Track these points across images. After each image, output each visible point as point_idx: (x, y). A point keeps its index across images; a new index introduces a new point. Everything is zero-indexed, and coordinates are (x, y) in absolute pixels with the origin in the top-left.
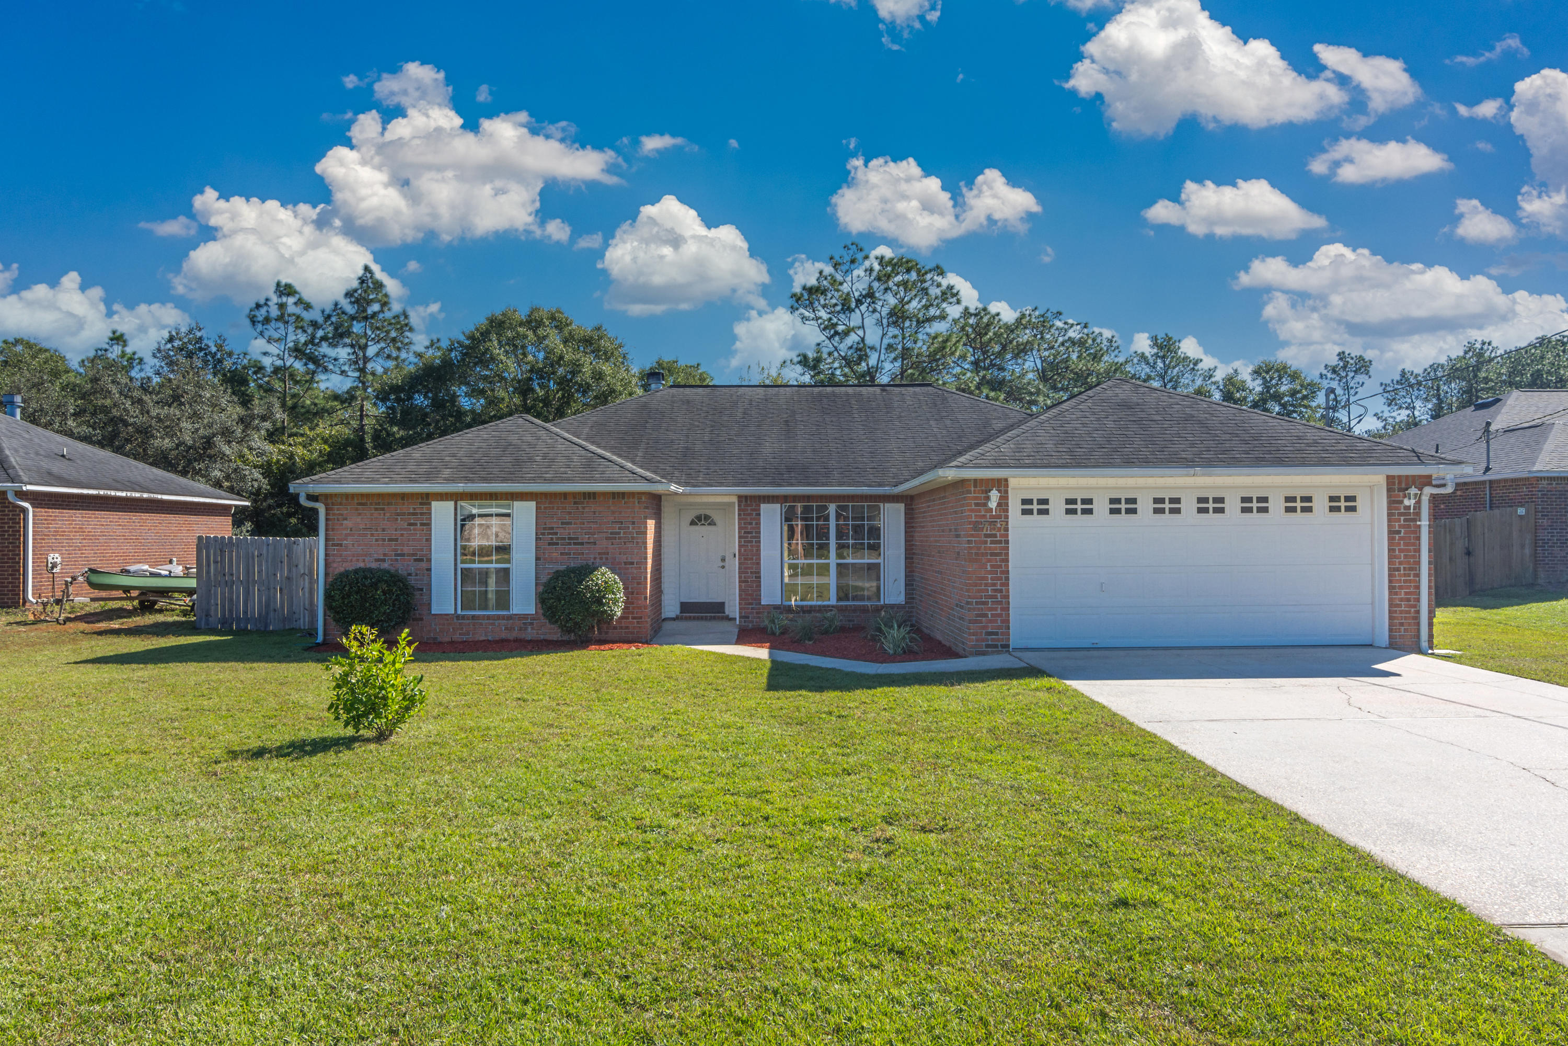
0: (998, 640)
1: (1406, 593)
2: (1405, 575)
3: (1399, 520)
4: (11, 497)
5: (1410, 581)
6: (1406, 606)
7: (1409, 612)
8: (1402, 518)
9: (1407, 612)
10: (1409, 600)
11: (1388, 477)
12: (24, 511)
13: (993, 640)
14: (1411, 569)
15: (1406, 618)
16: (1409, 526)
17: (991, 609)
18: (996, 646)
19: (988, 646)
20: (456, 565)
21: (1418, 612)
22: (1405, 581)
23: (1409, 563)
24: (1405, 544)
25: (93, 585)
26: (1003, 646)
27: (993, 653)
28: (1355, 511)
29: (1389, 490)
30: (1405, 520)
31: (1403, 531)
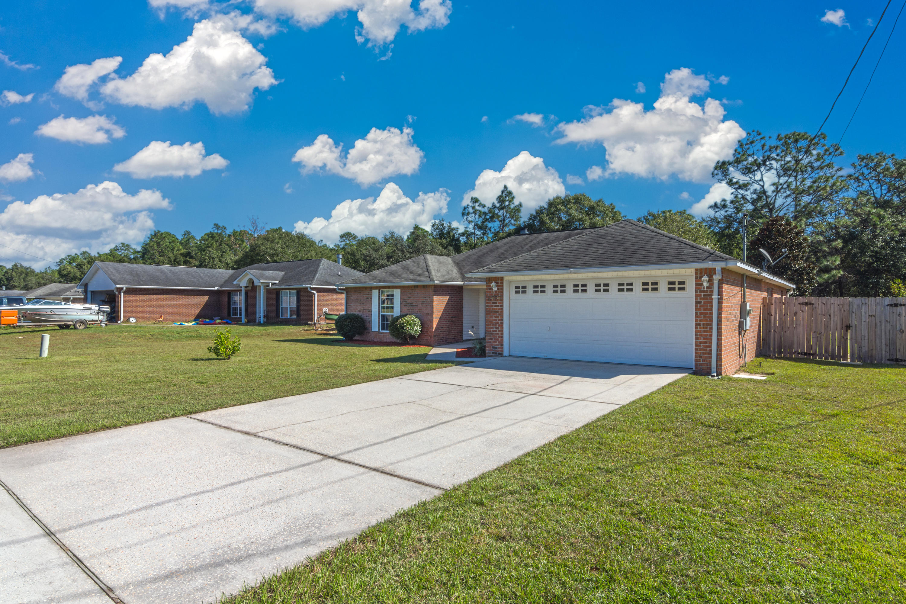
0: (497, 351)
1: (704, 339)
2: (704, 328)
3: (701, 295)
4: (309, 289)
5: (707, 332)
6: (704, 346)
7: (706, 350)
8: (702, 294)
9: (704, 350)
10: (706, 343)
11: (697, 270)
12: (314, 294)
13: (495, 351)
14: (707, 324)
15: (703, 353)
16: (707, 299)
17: (495, 336)
18: (496, 353)
19: (493, 353)
20: (379, 313)
21: (711, 350)
22: (704, 332)
23: (707, 321)
24: (704, 309)
25: (326, 318)
26: (499, 354)
27: (495, 356)
28: (684, 290)
29: (696, 277)
30: (704, 295)
31: (703, 301)
